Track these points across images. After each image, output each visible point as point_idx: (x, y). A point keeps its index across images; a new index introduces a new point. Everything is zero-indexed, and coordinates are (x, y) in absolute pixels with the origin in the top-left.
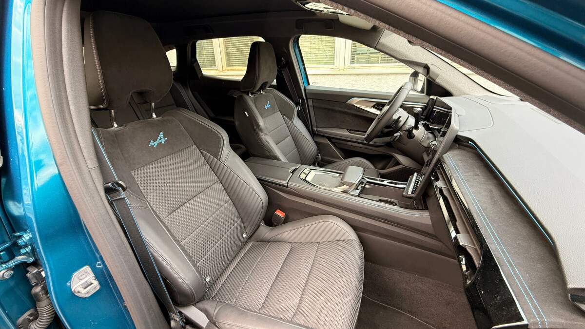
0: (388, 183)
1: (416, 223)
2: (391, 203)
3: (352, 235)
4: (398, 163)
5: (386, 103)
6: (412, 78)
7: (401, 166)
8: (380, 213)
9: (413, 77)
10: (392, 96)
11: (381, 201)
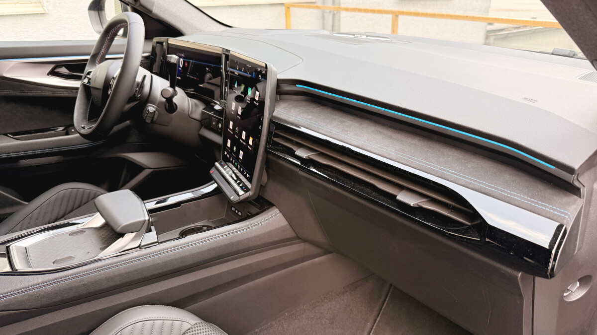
0: (157, 203)
1: (269, 234)
2: (199, 230)
3: (183, 319)
4: (139, 168)
5: (87, 60)
6: (92, 12)
7: (146, 172)
8: (214, 249)
9: (94, 10)
10: (93, 46)
11: (183, 234)
